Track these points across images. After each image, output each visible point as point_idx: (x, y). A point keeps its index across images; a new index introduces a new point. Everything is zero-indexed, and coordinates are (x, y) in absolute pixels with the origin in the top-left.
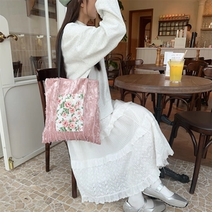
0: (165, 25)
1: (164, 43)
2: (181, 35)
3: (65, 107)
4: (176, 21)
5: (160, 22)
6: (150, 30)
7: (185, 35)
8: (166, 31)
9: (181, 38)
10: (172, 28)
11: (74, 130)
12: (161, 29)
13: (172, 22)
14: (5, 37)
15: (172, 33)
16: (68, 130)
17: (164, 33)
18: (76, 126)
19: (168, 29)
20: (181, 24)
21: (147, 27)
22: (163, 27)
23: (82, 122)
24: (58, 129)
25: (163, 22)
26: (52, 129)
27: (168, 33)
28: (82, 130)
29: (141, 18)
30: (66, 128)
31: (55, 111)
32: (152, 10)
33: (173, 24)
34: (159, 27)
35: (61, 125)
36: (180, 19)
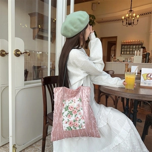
0: (126, 47)
1: (126, 59)
2: (138, 54)
3: (69, 110)
4: (133, 45)
5: (122, 45)
6: (115, 50)
7: (141, 54)
8: (127, 51)
9: (138, 56)
10: (131, 49)
11: (78, 128)
12: (123, 50)
13: (131, 45)
14: (21, 53)
15: (131, 53)
16: (73, 129)
17: (125, 53)
18: (80, 124)
19: (128, 50)
20: (137, 47)
21: (113, 48)
22: (124, 48)
23: (84, 121)
24: (65, 129)
25: (125, 45)
26: (60, 129)
27: (128, 53)
28: (84, 127)
29: (108, 42)
30: (72, 127)
31: (61, 114)
32: (116, 37)
33: (131, 47)
34: (122, 48)
35: (67, 125)
36: (136, 43)
